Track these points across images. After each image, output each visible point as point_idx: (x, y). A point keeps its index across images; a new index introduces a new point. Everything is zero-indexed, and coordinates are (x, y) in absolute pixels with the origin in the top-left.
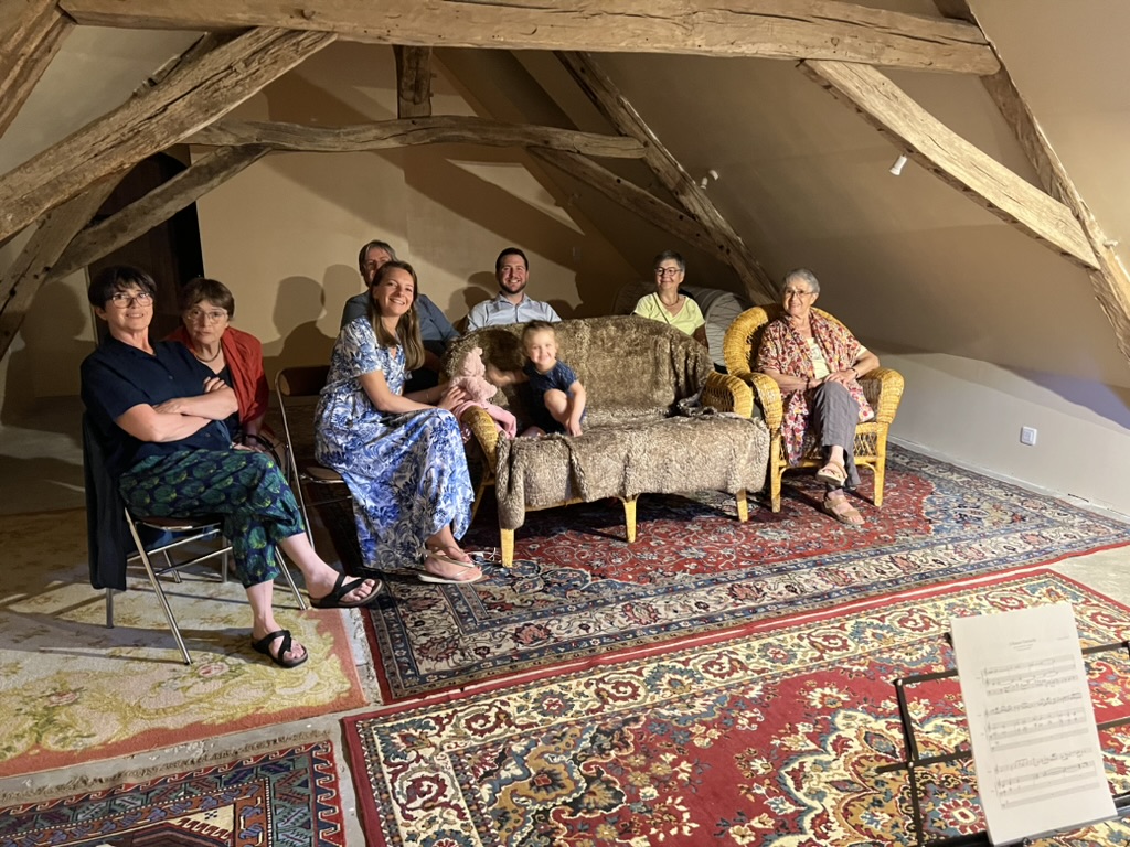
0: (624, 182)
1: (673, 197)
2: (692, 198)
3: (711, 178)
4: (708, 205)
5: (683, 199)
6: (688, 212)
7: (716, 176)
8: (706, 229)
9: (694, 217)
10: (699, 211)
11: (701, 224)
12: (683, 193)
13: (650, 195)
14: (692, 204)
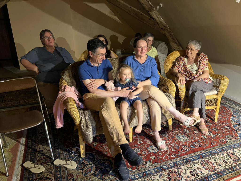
0: (132, 8)
1: (147, 12)
2: (153, 13)
3: (160, 6)
4: (158, 15)
5: (151, 13)
6: (152, 18)
7: (162, 5)
8: (157, 23)
9: (154, 19)
10: (155, 17)
11: (156, 21)
12: (151, 11)
13: (140, 12)
14: (153, 15)
